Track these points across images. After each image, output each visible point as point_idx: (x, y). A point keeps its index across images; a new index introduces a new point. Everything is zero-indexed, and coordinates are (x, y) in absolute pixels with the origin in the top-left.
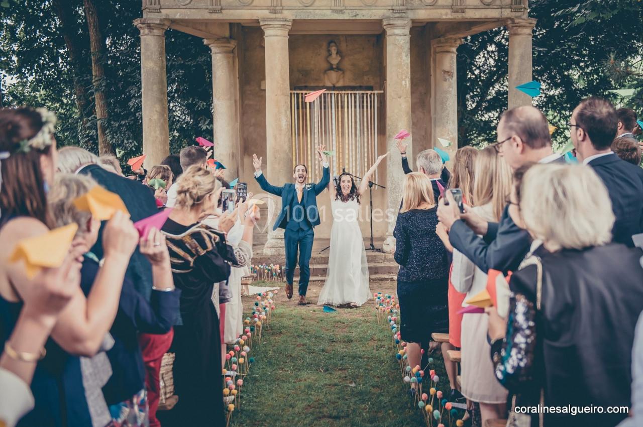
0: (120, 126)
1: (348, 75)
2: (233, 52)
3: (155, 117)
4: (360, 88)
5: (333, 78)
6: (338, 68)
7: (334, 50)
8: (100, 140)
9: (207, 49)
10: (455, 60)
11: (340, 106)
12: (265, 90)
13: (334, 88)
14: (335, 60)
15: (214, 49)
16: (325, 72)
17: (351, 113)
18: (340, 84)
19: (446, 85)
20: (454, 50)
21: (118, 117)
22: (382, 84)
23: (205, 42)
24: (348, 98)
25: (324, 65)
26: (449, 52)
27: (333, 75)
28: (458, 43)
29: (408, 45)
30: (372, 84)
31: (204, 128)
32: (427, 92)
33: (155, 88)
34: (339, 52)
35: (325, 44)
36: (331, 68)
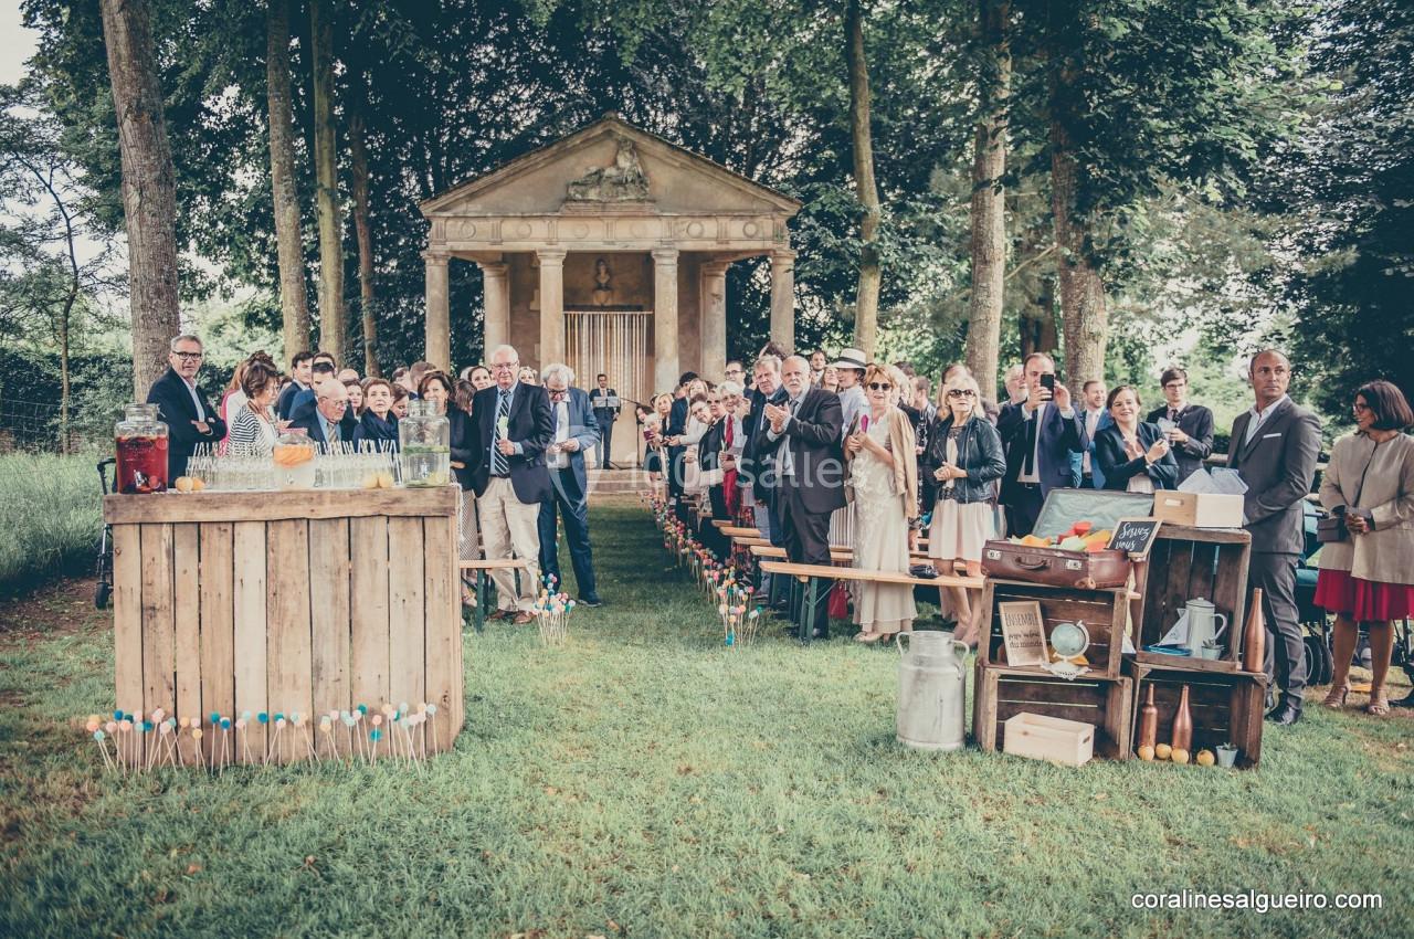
0: (389, 346)
1: (617, 294)
2: (505, 275)
3: (439, 341)
4: (629, 308)
5: (601, 297)
6: (607, 288)
7: (602, 269)
8: (367, 359)
9: (481, 273)
10: (724, 284)
11: (609, 326)
12: (538, 312)
13: (602, 308)
14: (603, 280)
15: (487, 273)
16: (594, 290)
17: (619, 332)
18: (609, 303)
19: (714, 308)
20: (723, 273)
21: (387, 337)
22: (651, 306)
23: (479, 266)
24: (618, 319)
25: (592, 284)
26: (717, 276)
27: (602, 295)
28: (727, 267)
29: (676, 274)
30: (641, 303)
31: (471, 347)
32: (697, 314)
33: (439, 314)
34: (607, 271)
35: (593, 264)
36: (600, 287)
